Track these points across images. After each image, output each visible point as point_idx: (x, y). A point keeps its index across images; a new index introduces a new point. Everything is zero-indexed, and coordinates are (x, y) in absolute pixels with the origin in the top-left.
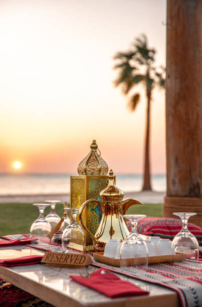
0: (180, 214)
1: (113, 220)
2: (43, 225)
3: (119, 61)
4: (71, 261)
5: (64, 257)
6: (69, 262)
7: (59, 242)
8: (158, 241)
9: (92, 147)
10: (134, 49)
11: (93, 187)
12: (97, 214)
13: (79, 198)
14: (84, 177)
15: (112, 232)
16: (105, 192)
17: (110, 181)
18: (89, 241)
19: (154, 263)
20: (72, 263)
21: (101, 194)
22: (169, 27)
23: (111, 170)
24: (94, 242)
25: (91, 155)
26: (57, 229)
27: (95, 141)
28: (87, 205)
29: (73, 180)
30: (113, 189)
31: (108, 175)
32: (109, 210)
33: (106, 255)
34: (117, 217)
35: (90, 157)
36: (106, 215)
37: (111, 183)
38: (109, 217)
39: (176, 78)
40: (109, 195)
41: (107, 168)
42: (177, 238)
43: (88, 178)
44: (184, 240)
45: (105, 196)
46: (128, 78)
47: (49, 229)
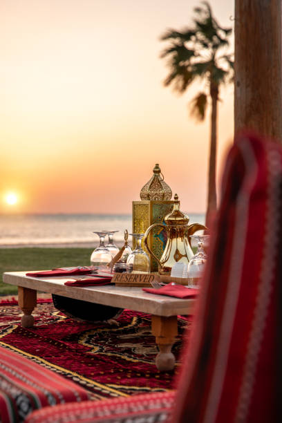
1: (178, 243)
4: (140, 280)
5: (133, 277)
6: (138, 281)
9: (154, 171)
11: (157, 213)
12: (161, 240)
13: (142, 224)
14: (147, 202)
15: (177, 256)
16: (170, 217)
17: (174, 205)
18: (155, 266)
20: (142, 282)
21: (166, 218)
22: (238, 23)
23: (176, 195)
24: (159, 267)
25: (154, 179)
27: (158, 165)
28: (151, 231)
29: (135, 206)
30: (178, 214)
31: (173, 199)
32: (174, 234)
33: (173, 276)
34: (182, 241)
35: (153, 182)
36: (172, 238)
37: (176, 207)
38: (175, 240)
39: (247, 87)
40: (174, 219)
41: (171, 193)
43: (152, 204)
45: (171, 221)
47: (109, 260)
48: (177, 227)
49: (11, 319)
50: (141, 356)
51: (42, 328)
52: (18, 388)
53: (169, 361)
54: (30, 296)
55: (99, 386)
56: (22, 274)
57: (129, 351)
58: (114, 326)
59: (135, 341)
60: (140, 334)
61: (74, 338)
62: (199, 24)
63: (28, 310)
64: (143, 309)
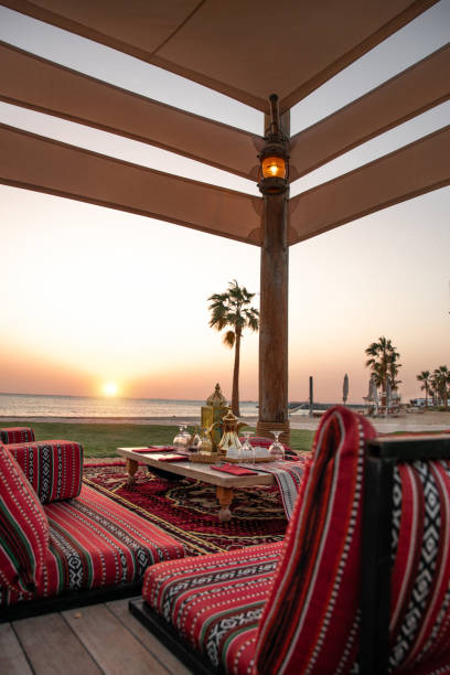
0: (274, 432)
1: (231, 435)
2: (180, 439)
3: (213, 302)
5: (202, 456)
6: (205, 460)
7: (192, 450)
8: (259, 449)
9: (216, 388)
10: (228, 292)
11: (217, 415)
13: (208, 421)
14: (211, 408)
15: (230, 443)
16: (226, 418)
17: (229, 411)
18: (215, 448)
19: (258, 462)
21: (224, 419)
24: (218, 449)
25: (216, 393)
26: (190, 442)
27: (218, 384)
28: (214, 427)
29: (203, 409)
30: (231, 416)
32: (228, 430)
33: (227, 456)
34: (233, 434)
35: (215, 395)
36: (226, 432)
38: (228, 433)
40: (228, 420)
42: (271, 447)
43: (215, 409)
44: (276, 448)
45: (226, 421)
46: (219, 317)
47: (185, 442)
48: (231, 425)
49: (120, 477)
50: (207, 509)
51: (141, 485)
52: (138, 544)
53: (228, 516)
54: (134, 464)
55: (184, 533)
56: (129, 450)
57: (198, 504)
58: (186, 485)
59: (201, 496)
60: (203, 491)
61: (162, 494)
62: (231, 291)
63: (132, 473)
64: (212, 482)
